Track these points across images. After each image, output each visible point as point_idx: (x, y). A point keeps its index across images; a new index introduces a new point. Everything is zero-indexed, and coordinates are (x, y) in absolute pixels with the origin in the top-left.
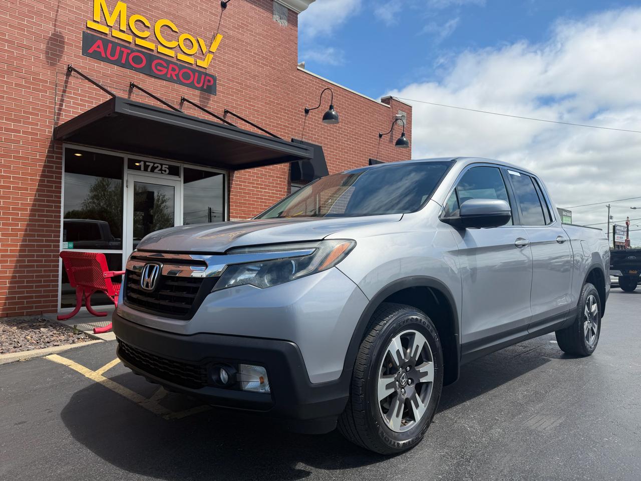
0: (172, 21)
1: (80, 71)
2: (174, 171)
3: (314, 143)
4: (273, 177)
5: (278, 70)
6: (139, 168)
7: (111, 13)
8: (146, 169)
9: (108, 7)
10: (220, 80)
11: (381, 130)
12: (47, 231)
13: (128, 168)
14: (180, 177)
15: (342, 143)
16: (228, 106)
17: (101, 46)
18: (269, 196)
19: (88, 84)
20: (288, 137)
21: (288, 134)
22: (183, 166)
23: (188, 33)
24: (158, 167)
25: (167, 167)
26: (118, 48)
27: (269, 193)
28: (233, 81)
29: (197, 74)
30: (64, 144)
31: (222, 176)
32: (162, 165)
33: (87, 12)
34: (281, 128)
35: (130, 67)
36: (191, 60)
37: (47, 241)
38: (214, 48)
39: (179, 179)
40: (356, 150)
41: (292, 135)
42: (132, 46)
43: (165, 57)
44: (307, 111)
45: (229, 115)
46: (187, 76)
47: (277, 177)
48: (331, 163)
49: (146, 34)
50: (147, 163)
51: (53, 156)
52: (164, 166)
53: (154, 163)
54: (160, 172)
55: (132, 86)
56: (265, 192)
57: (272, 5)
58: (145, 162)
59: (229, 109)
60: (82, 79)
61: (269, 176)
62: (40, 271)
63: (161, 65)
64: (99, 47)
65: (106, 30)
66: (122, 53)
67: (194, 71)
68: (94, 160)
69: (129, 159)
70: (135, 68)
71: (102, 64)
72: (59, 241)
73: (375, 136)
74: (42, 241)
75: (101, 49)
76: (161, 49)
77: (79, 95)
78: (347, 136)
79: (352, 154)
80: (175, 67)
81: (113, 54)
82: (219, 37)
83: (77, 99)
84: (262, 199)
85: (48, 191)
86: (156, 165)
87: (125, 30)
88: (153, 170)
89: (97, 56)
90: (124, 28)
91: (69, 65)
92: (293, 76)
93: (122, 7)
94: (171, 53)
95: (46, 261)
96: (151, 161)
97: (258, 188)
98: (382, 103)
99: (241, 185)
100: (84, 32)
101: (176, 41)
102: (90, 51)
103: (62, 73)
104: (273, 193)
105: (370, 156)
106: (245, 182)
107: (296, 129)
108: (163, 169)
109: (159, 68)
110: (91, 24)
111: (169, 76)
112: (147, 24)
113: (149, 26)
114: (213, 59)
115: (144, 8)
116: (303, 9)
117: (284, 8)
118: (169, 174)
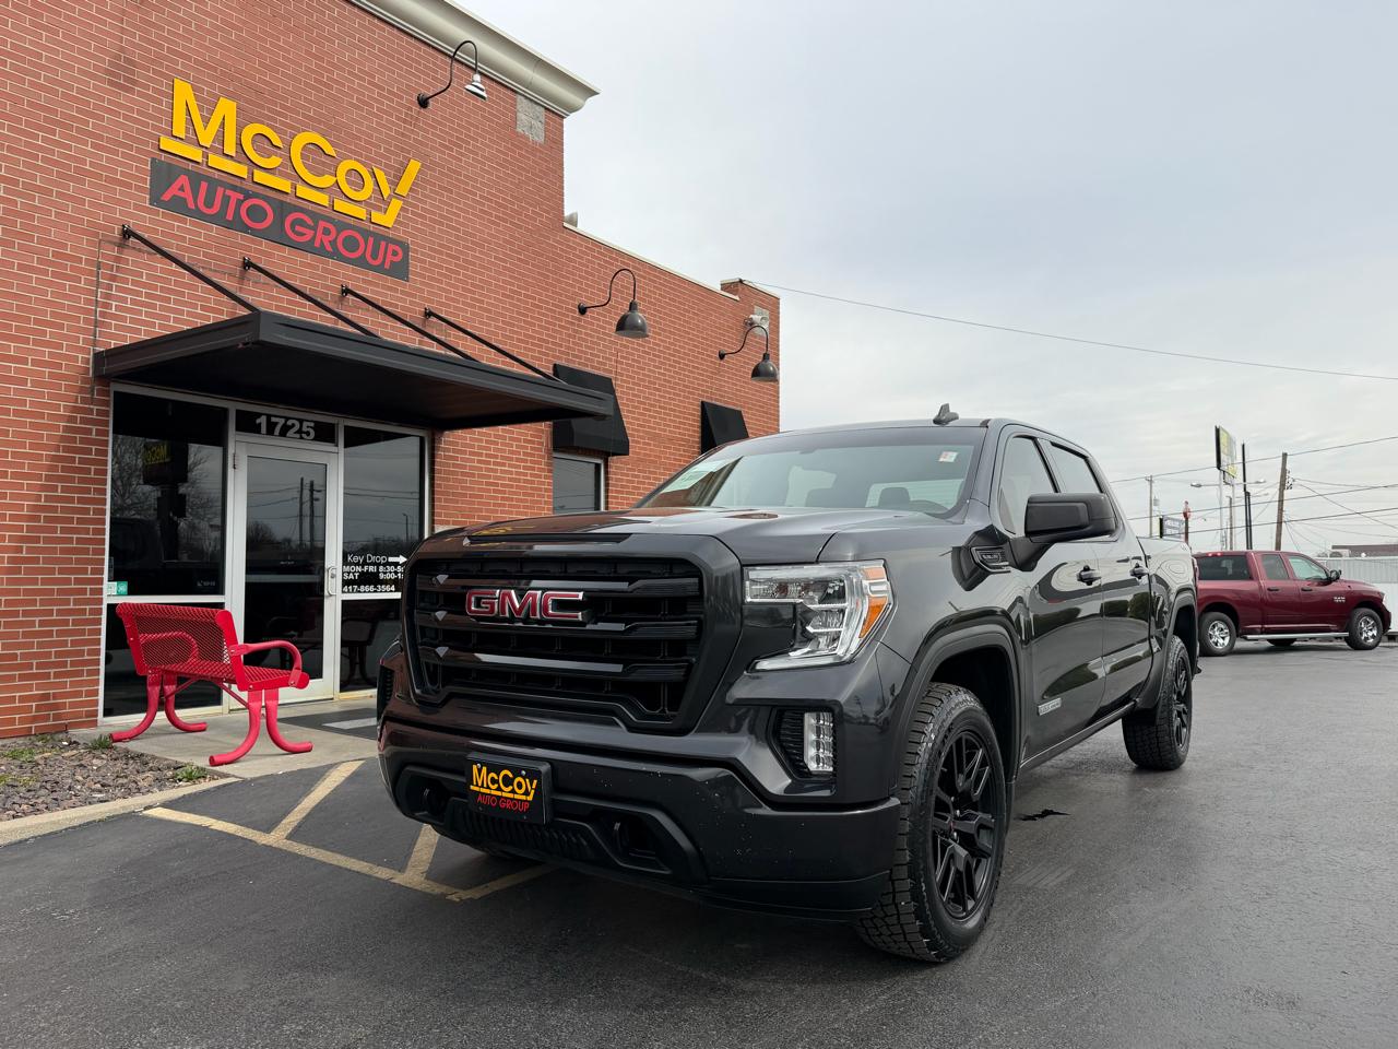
0: (323, 136)
1: (146, 236)
2: (325, 434)
3: (596, 372)
4: (519, 440)
5: (527, 230)
6: (256, 429)
7: (206, 121)
8: (270, 432)
9: (201, 108)
10: (416, 251)
11: (724, 346)
12: (78, 561)
13: (237, 429)
14: (337, 446)
15: (650, 371)
16: (431, 301)
17: (187, 187)
18: (510, 479)
19: (161, 264)
20: (548, 361)
21: (547, 355)
22: (342, 423)
23: (355, 159)
24: (293, 425)
25: (312, 425)
26: (220, 190)
27: (511, 473)
28: (441, 253)
29: (371, 239)
30: (112, 384)
31: (416, 441)
32: (301, 421)
33: (160, 120)
34: (533, 344)
35: (245, 229)
36: (360, 212)
37: (77, 581)
38: (403, 189)
39: (334, 449)
40: (676, 383)
41: (554, 356)
42: (248, 186)
43: (310, 207)
44: (583, 311)
45: (433, 319)
46: (352, 244)
47: (526, 441)
48: (629, 411)
49: (274, 162)
50: (274, 419)
51: (92, 410)
52: (305, 424)
53: (287, 419)
54: (298, 436)
55: (247, 265)
56: (502, 472)
57: (515, 100)
58: (269, 417)
59: (434, 307)
60: (149, 253)
61: (511, 439)
62: (64, 644)
63: (302, 223)
64: (181, 189)
65: (197, 155)
66: (226, 199)
67: (366, 233)
68: (170, 413)
69: (238, 411)
70: (249, 228)
71: (189, 223)
72: (101, 581)
73: (711, 357)
74: (68, 581)
75: (188, 194)
76: (303, 191)
77: (144, 285)
78: (659, 357)
79: (669, 393)
80: (328, 225)
81: (209, 204)
82: (414, 167)
83: (139, 294)
84: (497, 485)
85: (82, 480)
86: (290, 423)
87: (234, 155)
88: (283, 433)
89: (178, 206)
90: (230, 149)
91: (124, 226)
92: (557, 242)
93: (226, 108)
94: (323, 199)
95: (75, 622)
96: (280, 413)
97: (489, 463)
98: (723, 293)
99: (456, 459)
100: (153, 160)
101: (331, 174)
102: (166, 197)
103: (110, 242)
104: (517, 473)
105: (703, 396)
106: (464, 452)
107: (561, 346)
108: (305, 429)
109: (298, 228)
110: (167, 144)
111: (317, 244)
112: (277, 141)
113: (280, 144)
114: (402, 209)
115: (269, 110)
116: (573, 109)
117: (537, 107)
118: (314, 439)
